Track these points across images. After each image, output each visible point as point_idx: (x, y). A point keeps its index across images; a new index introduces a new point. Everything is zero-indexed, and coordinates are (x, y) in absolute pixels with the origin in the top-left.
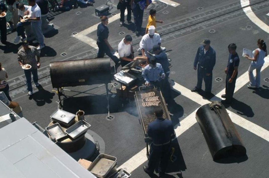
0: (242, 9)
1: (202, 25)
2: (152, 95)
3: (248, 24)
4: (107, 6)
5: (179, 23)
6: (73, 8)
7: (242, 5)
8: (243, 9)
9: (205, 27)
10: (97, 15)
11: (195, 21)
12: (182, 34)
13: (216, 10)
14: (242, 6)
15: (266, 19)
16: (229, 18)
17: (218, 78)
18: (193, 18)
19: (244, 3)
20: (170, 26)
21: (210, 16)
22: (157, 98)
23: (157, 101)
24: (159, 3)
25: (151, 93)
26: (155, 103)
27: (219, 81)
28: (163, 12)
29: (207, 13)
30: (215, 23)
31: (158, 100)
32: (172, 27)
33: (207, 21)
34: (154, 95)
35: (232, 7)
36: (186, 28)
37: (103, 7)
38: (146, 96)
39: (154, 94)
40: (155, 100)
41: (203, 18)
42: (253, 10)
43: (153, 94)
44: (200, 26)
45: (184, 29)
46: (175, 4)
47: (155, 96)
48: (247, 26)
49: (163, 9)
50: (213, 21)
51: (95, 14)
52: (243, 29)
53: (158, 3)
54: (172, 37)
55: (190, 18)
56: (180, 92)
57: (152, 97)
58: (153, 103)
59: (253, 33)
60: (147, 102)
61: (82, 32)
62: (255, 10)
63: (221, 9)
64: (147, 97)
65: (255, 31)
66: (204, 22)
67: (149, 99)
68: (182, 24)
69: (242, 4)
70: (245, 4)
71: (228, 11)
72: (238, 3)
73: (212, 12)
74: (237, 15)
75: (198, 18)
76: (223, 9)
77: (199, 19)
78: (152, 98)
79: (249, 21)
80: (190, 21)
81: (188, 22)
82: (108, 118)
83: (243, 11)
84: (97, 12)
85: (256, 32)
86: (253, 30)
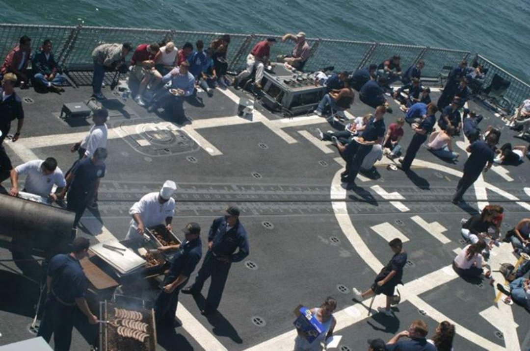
0: (330, 201)
1: (253, 207)
2: (136, 316)
3: (334, 234)
4: (87, 107)
5: (211, 188)
6: (21, 86)
7: (333, 195)
8: (332, 202)
9: (257, 213)
10: (63, 118)
11: (243, 194)
12: (211, 211)
13: (286, 188)
14: (332, 197)
15: (368, 235)
16: (303, 210)
17: (258, 317)
18: (240, 188)
19: (336, 193)
20: (194, 187)
21: (270, 196)
22: (144, 326)
23: (143, 332)
24: (184, 137)
25: (136, 314)
26: (139, 335)
27: (258, 323)
28: (187, 158)
29: (267, 188)
30: (276, 212)
31: (145, 330)
32: (196, 192)
33: (263, 203)
34: (140, 319)
35: (314, 193)
36: (221, 203)
37: (79, 107)
38: (124, 316)
39: (141, 317)
40: (140, 329)
41: (258, 195)
42: (350, 211)
43: (139, 317)
44: (248, 207)
45: (217, 203)
46: (214, 149)
47: (142, 321)
48: (332, 237)
49: (189, 152)
50: (273, 207)
51: (60, 114)
52: (323, 240)
53: (182, 136)
54: (193, 211)
55: (234, 186)
56: (181, 322)
57: (136, 321)
58: (135, 332)
59: (340, 253)
60: (124, 328)
61: (24, 139)
62: (353, 213)
63: (294, 189)
64: (126, 318)
65: (345, 251)
66: (257, 203)
67: (129, 322)
68: (216, 191)
69: (332, 192)
70: (337, 195)
71: (305, 197)
72: (326, 189)
73: (276, 188)
74: (318, 210)
75: (249, 192)
76: (298, 190)
77: (250, 195)
78: (134, 323)
79: (338, 229)
80: (232, 192)
81: (228, 192)
82: (32, 328)
83: (332, 207)
84: (65, 112)
85: (345, 254)
86: (341, 248)
